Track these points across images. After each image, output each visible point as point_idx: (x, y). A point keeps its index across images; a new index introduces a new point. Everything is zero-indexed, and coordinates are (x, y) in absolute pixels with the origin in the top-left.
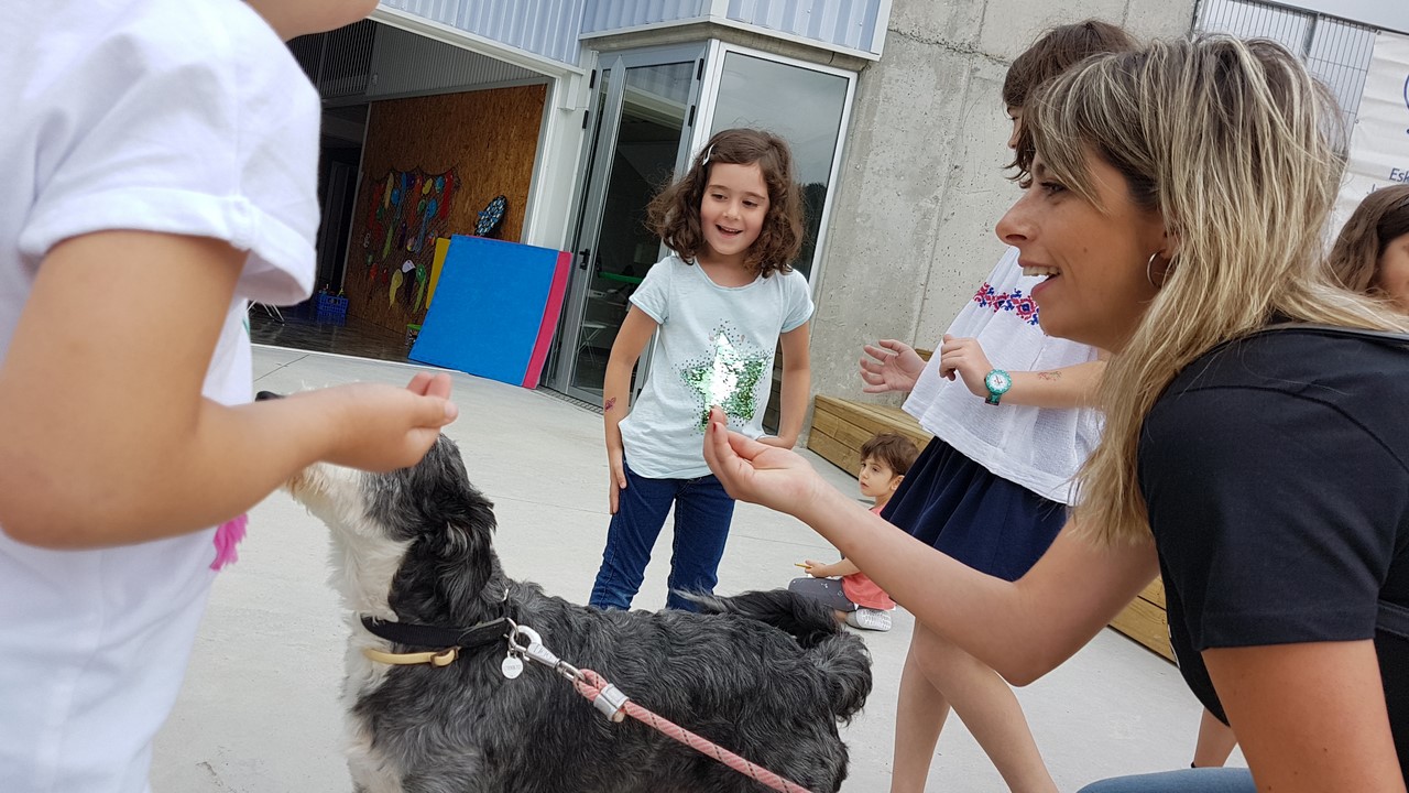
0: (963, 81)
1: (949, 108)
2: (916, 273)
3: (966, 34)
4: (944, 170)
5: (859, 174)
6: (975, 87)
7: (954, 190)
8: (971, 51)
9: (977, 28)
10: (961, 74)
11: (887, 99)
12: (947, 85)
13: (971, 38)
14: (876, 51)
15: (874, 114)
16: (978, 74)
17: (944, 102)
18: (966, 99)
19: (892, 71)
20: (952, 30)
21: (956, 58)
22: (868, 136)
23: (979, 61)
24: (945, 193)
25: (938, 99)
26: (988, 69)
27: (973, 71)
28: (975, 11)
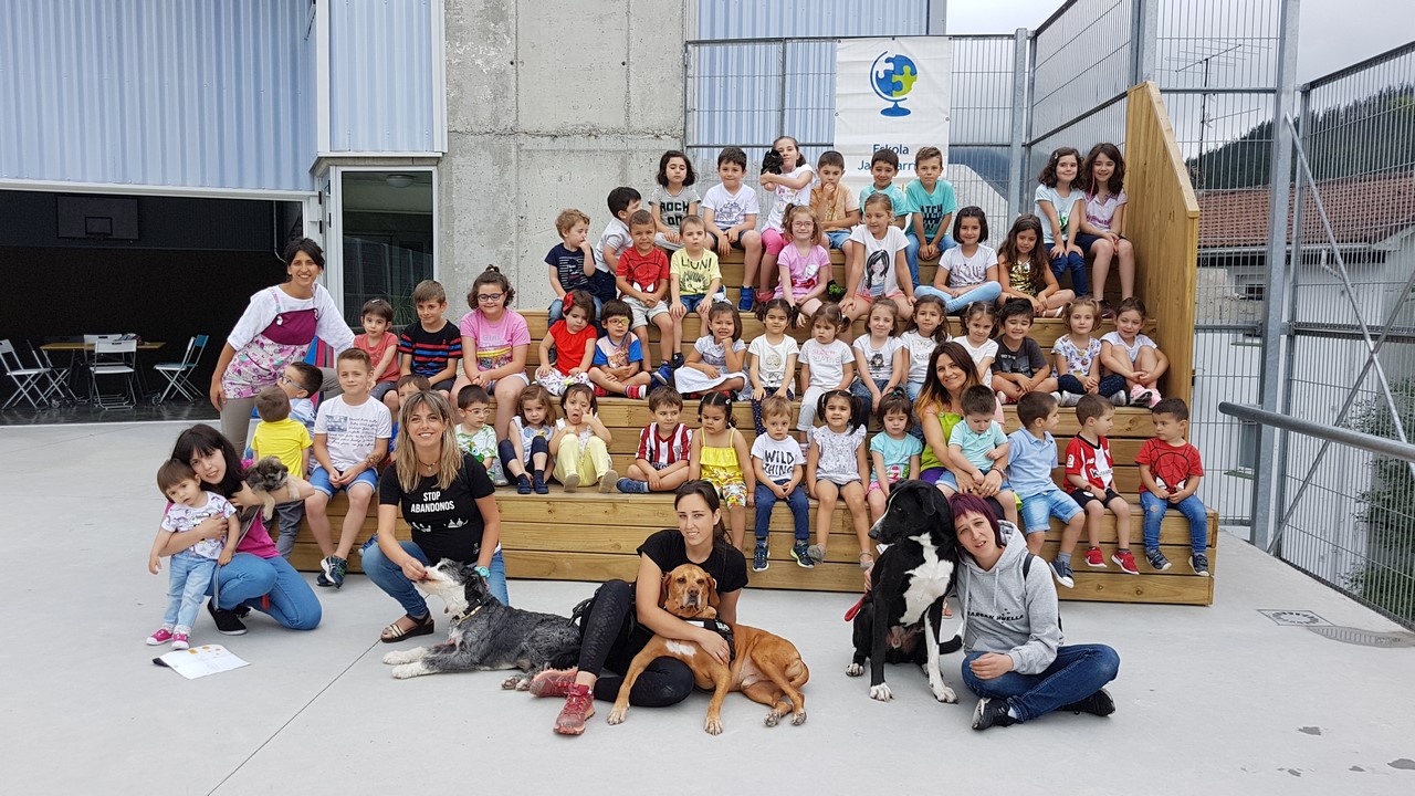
0: (513, 155)
1: (507, 176)
3: (507, 121)
4: (513, 221)
5: (450, 237)
6: (523, 157)
7: (523, 234)
8: (513, 133)
9: (514, 116)
10: (510, 151)
11: (459, 180)
12: (502, 161)
13: (511, 124)
14: (443, 149)
15: (452, 193)
16: (523, 147)
17: (502, 173)
18: (518, 165)
19: (458, 160)
20: (496, 121)
21: (503, 139)
22: (451, 209)
23: (522, 139)
24: (517, 239)
25: (497, 172)
26: (529, 143)
27: (519, 146)
28: (510, 104)
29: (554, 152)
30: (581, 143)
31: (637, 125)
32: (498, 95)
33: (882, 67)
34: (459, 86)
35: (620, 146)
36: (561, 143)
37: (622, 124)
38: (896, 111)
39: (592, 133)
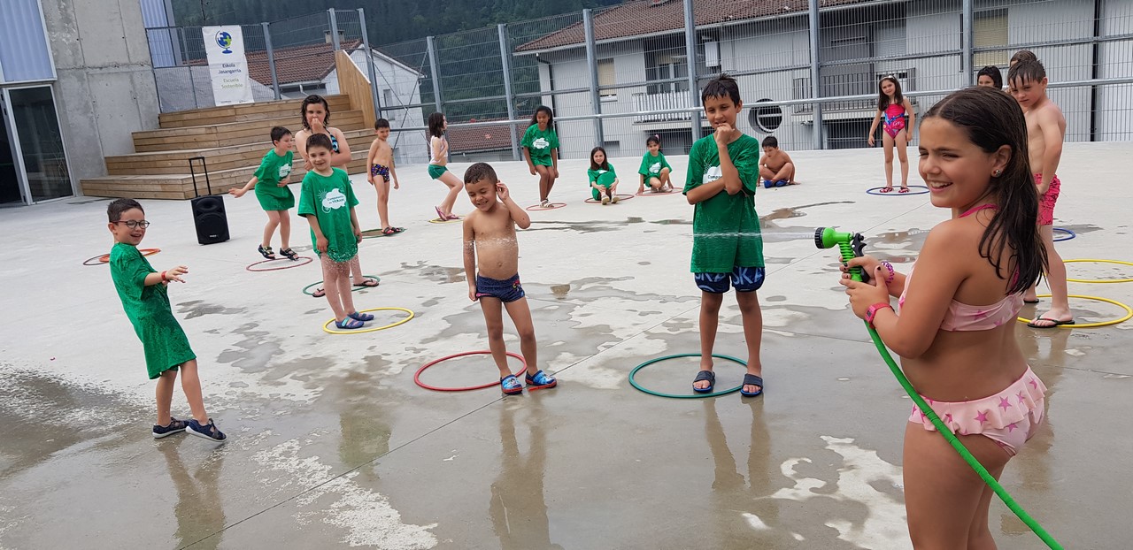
0: (85, 77)
1: (84, 86)
2: (95, 135)
3: (80, 63)
4: (91, 103)
5: (65, 113)
6: (90, 77)
8: (84, 68)
9: (83, 61)
10: (84, 75)
12: (81, 79)
13: (82, 64)
14: (55, 77)
15: (61, 94)
16: (89, 73)
17: (82, 84)
18: (88, 81)
19: (62, 81)
20: (76, 64)
21: (80, 71)
22: (63, 101)
23: (88, 70)
25: (80, 84)
26: (91, 71)
27: (87, 73)
28: (80, 56)
29: (102, 74)
30: (113, 70)
31: (133, 61)
32: (75, 52)
33: (219, 36)
34: (57, 50)
35: (128, 70)
36: (104, 70)
37: (126, 61)
38: (227, 52)
39: (117, 66)
